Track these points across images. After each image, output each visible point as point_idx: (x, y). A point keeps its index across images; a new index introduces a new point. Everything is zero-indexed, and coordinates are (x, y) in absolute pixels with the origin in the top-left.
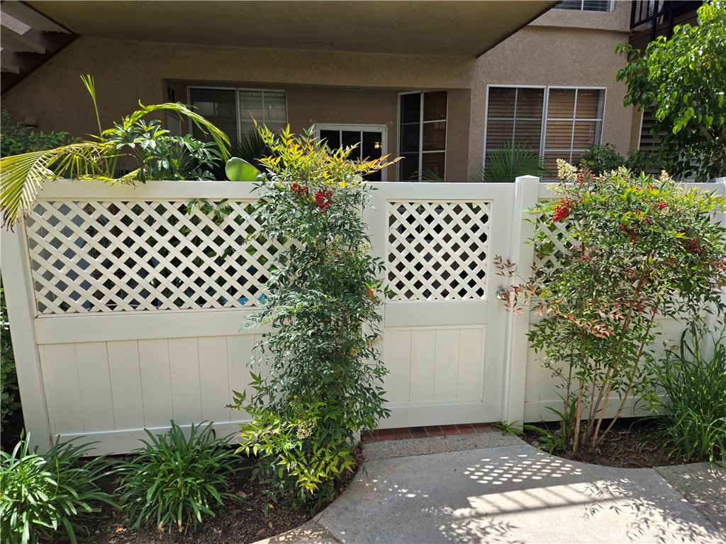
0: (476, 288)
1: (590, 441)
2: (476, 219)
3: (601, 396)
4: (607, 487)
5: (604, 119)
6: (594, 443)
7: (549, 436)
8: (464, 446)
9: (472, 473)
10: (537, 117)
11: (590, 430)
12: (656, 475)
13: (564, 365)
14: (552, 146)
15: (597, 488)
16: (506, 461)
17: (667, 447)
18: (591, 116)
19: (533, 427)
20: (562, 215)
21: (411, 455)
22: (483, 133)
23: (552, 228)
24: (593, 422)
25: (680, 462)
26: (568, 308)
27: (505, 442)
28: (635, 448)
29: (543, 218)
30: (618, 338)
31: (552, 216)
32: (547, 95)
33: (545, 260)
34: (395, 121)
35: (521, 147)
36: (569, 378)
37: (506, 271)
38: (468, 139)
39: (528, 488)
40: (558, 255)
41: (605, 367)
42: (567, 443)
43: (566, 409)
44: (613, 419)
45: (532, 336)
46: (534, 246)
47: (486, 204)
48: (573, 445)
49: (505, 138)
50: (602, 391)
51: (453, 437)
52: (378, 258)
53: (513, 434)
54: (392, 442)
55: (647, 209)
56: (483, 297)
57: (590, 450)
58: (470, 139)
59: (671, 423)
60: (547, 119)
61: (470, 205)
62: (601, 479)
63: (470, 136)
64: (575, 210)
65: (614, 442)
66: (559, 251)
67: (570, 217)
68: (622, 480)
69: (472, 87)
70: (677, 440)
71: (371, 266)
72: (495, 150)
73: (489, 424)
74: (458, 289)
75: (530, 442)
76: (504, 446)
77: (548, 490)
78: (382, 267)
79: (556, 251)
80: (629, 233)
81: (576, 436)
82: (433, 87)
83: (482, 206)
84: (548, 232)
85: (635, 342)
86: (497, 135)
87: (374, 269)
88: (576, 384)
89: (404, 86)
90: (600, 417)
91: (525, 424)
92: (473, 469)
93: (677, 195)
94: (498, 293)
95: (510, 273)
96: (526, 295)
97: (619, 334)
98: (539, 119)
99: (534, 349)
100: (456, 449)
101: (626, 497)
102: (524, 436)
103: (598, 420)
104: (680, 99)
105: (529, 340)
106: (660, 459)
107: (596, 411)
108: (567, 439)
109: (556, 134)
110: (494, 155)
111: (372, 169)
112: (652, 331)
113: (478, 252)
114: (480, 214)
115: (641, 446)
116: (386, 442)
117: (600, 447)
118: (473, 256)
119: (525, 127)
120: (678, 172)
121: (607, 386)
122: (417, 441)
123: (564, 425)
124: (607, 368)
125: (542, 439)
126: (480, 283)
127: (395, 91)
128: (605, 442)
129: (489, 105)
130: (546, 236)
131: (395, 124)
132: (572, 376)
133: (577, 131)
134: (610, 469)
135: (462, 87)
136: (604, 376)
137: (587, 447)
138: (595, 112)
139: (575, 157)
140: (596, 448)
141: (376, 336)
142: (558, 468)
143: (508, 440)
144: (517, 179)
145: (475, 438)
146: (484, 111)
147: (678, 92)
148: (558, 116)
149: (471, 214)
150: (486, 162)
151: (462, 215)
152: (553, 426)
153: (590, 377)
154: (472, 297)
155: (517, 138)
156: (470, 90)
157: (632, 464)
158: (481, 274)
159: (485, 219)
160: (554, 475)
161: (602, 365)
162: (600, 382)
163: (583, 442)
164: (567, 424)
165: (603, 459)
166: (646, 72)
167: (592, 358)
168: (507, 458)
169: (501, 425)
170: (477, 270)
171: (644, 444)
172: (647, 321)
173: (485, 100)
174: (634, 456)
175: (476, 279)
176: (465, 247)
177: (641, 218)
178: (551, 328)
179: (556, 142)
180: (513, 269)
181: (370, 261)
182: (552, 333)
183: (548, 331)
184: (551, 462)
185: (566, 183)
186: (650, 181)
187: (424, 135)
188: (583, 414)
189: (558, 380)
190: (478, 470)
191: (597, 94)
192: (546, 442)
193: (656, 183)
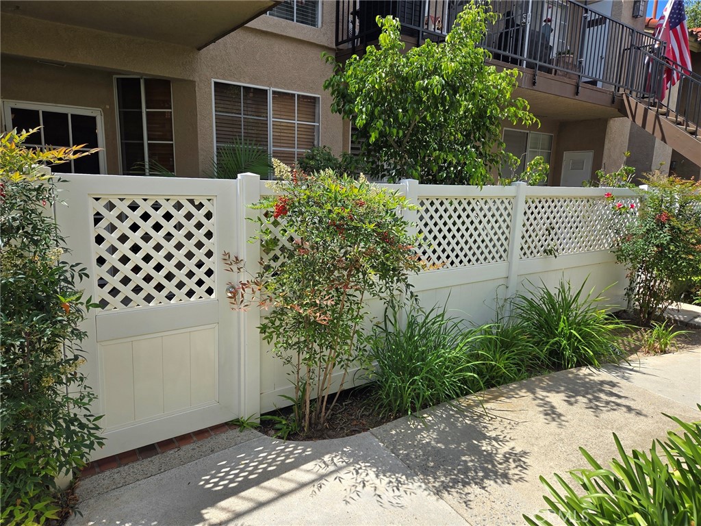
0: (205, 287)
1: (319, 418)
2: (199, 215)
3: (326, 375)
4: (332, 460)
5: (320, 124)
6: (322, 420)
7: (284, 422)
8: (200, 453)
9: (207, 482)
10: (263, 117)
11: (318, 408)
12: (371, 437)
13: (293, 353)
14: (279, 144)
15: (324, 463)
16: (243, 459)
17: (379, 408)
18: (309, 120)
19: (269, 417)
20: (282, 211)
21: (138, 480)
22: (212, 126)
23: (276, 224)
24: (321, 399)
25: (388, 420)
26: (294, 299)
27: (242, 439)
28: (356, 415)
29: (266, 215)
30: (335, 321)
31: (273, 212)
32: (270, 96)
33: (271, 255)
34: (112, 104)
35: (250, 144)
36: (298, 365)
37: (235, 267)
38: (197, 131)
39: (263, 482)
40: (283, 249)
41: (327, 348)
42: (300, 425)
43: (297, 393)
44: (336, 393)
45: (263, 329)
46: (259, 241)
47: (209, 200)
48: (305, 426)
49: (235, 134)
50: (326, 370)
51: (188, 446)
52: (77, 264)
53: (250, 428)
54: (116, 470)
55: (350, 207)
56: (213, 296)
57: (319, 427)
58: (199, 132)
59: (380, 387)
60: (272, 119)
61: (192, 201)
62: (327, 453)
63: (199, 129)
64: (292, 207)
65: (339, 413)
66: (283, 245)
67: (289, 214)
68: (345, 449)
69: (197, 79)
70: (386, 401)
71: (68, 275)
72: (225, 145)
73: (226, 424)
74: (185, 290)
75: (266, 433)
76: (241, 443)
77: (282, 478)
78: (83, 274)
79: (281, 246)
80: (337, 228)
81: (307, 417)
82: (152, 73)
83: (204, 202)
84: (272, 228)
85: (350, 323)
86: (226, 130)
87: (73, 277)
88: (304, 369)
89: (119, 68)
90: (326, 394)
91: (262, 415)
92: (208, 477)
93: (372, 195)
94: (228, 290)
95: (239, 269)
96: (253, 290)
97: (336, 318)
98: (265, 119)
99: (266, 340)
100: (191, 459)
101: (348, 464)
102: (260, 427)
103: (324, 396)
104: (373, 112)
105: (261, 332)
106: (374, 421)
107: (322, 390)
108: (299, 420)
109: (282, 134)
110: (225, 149)
111: (60, 159)
112: (362, 312)
113: (204, 250)
114: (204, 211)
115: (359, 413)
116: (107, 473)
117: (328, 421)
118: (200, 254)
119: (254, 124)
120: (376, 174)
121: (330, 366)
122: (146, 462)
123: (296, 408)
124: (329, 350)
125: (278, 426)
126: (209, 282)
127: (109, 73)
128: (332, 415)
129: (215, 99)
130: (270, 232)
131: (112, 109)
132: (301, 361)
133: (300, 133)
134: (335, 441)
135: (186, 78)
136: (326, 358)
137: (316, 424)
138: (313, 116)
139: (300, 156)
140: (324, 423)
141: (76, 358)
142: (291, 452)
143: (245, 436)
144: (239, 176)
145: (212, 442)
146: (211, 105)
147: (371, 105)
148: (282, 117)
149: (193, 210)
150: (217, 156)
151: (183, 212)
152: (286, 411)
153: (315, 361)
154: (201, 297)
155: (246, 135)
156: (195, 82)
157: (354, 431)
158: (209, 273)
159: (209, 216)
160: (288, 461)
161: (324, 348)
162: (324, 364)
163: (313, 421)
164: (299, 407)
165: (331, 432)
166: (347, 85)
167: (316, 342)
168: (244, 455)
169: (239, 421)
170: (204, 269)
171: (363, 409)
172: (358, 303)
173: (211, 94)
174: (355, 423)
175: (205, 278)
176: (189, 245)
177: (345, 214)
178: (280, 319)
179: (282, 141)
180: (241, 265)
181: (67, 268)
182: (281, 323)
183: (277, 323)
184: (285, 449)
185: (283, 182)
186: (351, 182)
187: (148, 123)
188: (312, 394)
189: (289, 368)
190: (213, 477)
191: (314, 101)
192: (281, 429)
193: (356, 183)
